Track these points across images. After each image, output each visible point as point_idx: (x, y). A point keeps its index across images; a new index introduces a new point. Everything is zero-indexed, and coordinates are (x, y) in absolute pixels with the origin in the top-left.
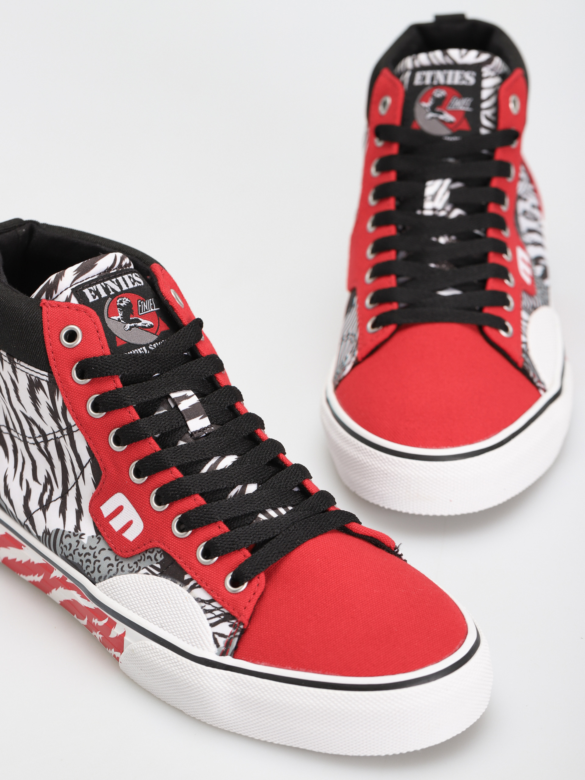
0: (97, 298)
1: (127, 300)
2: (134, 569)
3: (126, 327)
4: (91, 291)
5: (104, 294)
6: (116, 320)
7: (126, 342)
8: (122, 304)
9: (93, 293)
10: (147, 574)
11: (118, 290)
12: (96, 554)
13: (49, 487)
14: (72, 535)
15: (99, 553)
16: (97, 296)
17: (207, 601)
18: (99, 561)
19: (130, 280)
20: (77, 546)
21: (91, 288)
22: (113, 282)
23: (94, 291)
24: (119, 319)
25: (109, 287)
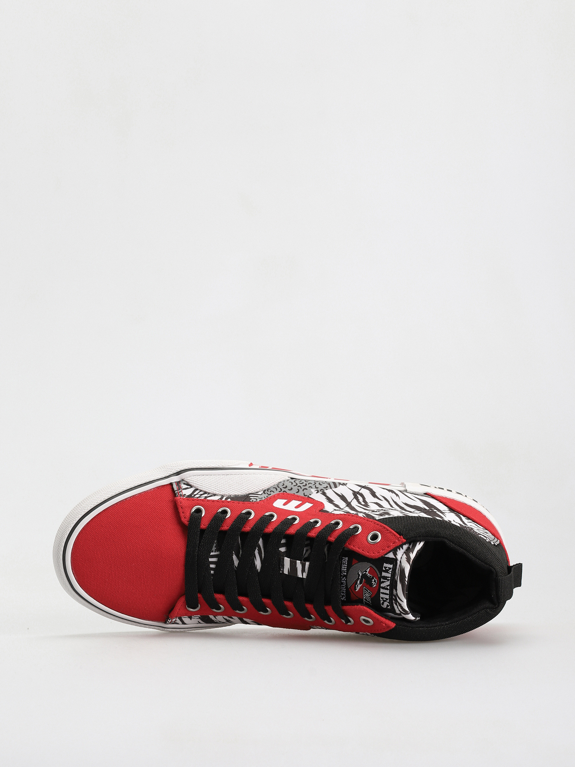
0: (384, 569)
1: (374, 586)
2: (268, 491)
3: (360, 572)
4: (390, 568)
5: (384, 574)
6: (366, 570)
7: (353, 565)
8: (373, 580)
9: (387, 569)
10: (257, 492)
11: (382, 585)
12: (299, 488)
13: (363, 503)
14: (324, 489)
15: (298, 489)
16: (385, 569)
17: (208, 497)
18: (294, 486)
19: (385, 598)
20: (315, 486)
21: (391, 570)
22: (387, 586)
23: (388, 570)
24: (367, 572)
25: (386, 581)
